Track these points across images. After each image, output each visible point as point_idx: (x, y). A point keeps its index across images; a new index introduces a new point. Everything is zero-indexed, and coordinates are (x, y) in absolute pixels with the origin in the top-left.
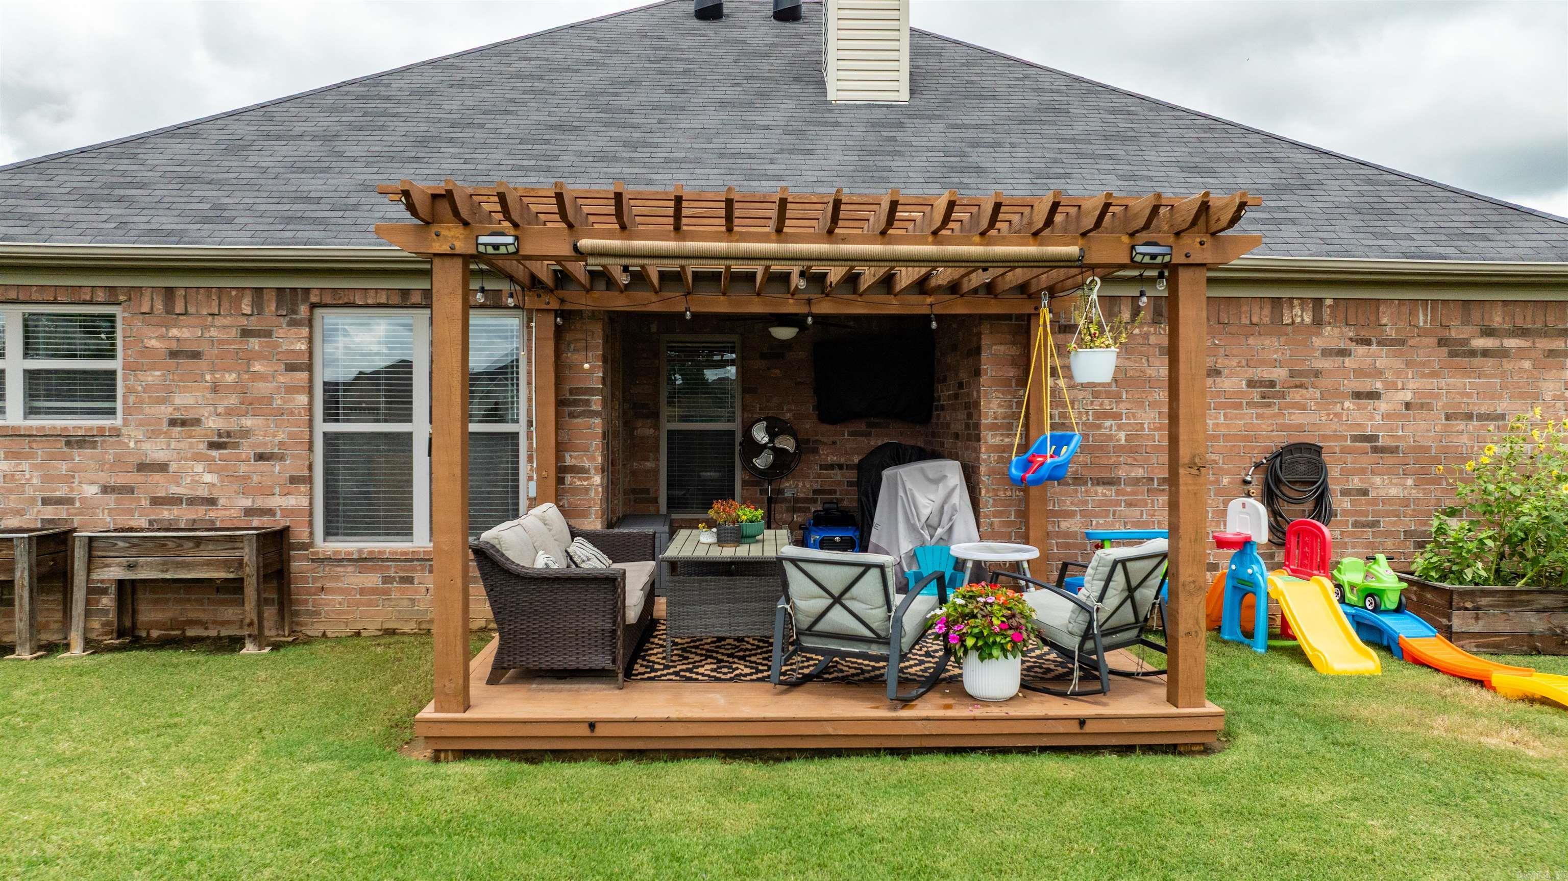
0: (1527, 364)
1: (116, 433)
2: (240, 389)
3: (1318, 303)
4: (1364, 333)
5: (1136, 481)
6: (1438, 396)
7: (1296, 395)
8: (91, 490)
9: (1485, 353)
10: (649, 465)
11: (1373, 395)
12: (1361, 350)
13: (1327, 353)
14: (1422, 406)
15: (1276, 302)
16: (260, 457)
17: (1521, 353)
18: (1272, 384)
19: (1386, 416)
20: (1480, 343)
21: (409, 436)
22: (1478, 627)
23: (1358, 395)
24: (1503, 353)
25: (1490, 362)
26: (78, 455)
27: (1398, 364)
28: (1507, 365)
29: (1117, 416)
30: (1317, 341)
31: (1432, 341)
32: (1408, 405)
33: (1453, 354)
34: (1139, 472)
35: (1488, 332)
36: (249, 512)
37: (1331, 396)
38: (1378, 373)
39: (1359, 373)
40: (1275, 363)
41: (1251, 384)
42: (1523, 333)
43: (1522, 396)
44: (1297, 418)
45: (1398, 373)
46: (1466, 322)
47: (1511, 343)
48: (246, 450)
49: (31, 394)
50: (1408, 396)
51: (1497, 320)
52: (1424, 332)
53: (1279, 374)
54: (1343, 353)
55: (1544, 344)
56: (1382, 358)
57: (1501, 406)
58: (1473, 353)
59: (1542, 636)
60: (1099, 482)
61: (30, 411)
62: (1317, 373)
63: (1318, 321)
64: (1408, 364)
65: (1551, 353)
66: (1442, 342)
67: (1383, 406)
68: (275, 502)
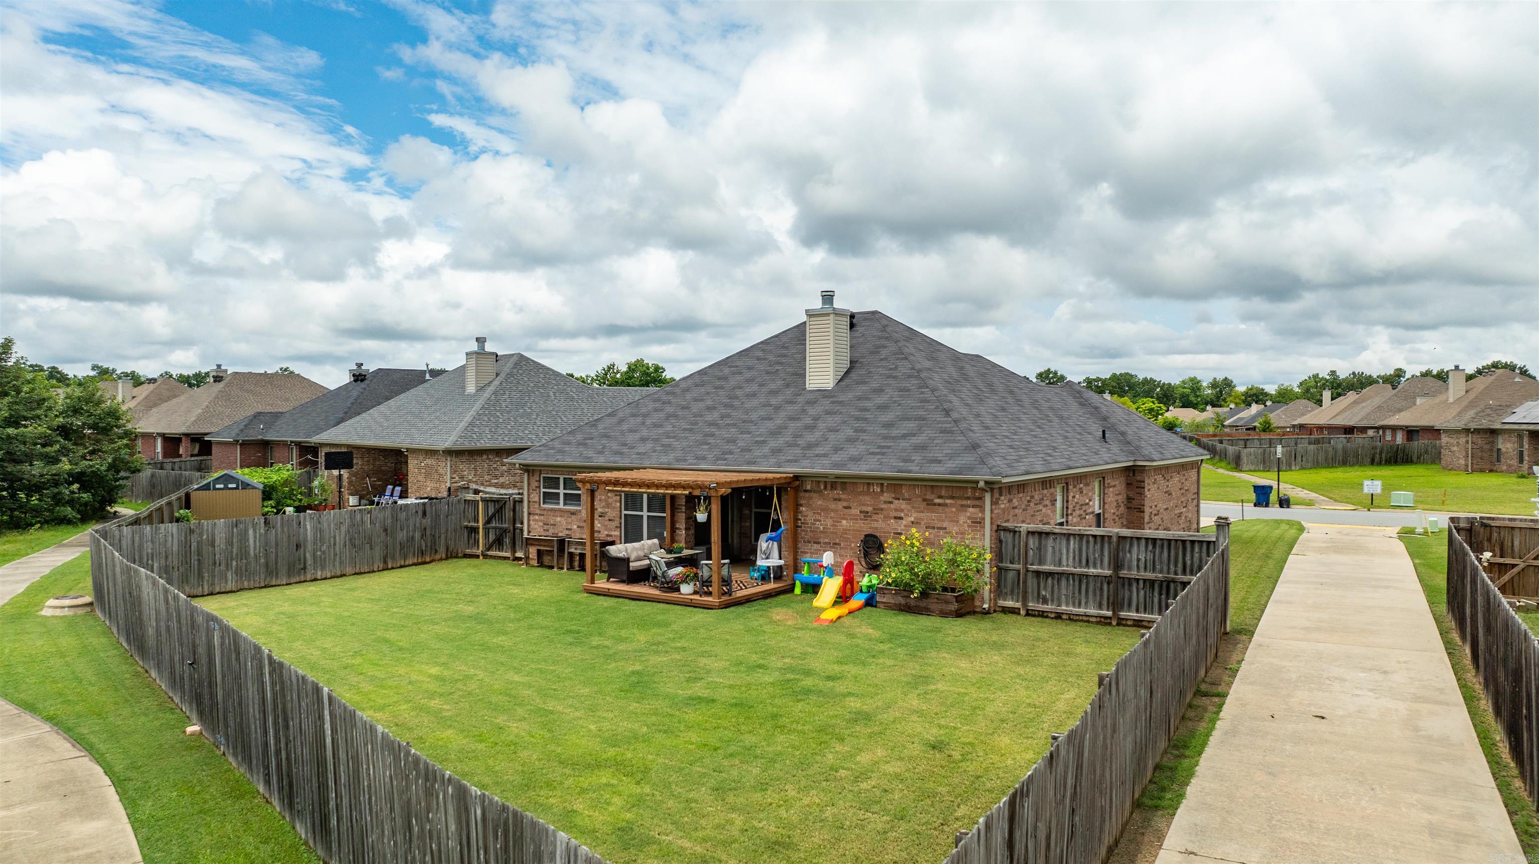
0: (954, 509)
1: (580, 511)
2: (606, 501)
3: (882, 485)
4: (898, 496)
5: (826, 543)
6: (923, 520)
7: (875, 517)
8: (575, 527)
9: (939, 505)
10: (748, 524)
11: (901, 518)
12: (896, 502)
13: (885, 502)
14: (917, 523)
15: (869, 484)
16: (610, 520)
17: (952, 505)
18: (867, 512)
19: (905, 526)
20: (937, 501)
21: (642, 516)
22: (884, 600)
23: (895, 518)
24: (945, 505)
25: (941, 508)
26: (573, 517)
27: (909, 507)
28: (947, 510)
29: (820, 521)
30: (882, 498)
31: (920, 499)
32: (912, 522)
33: (928, 504)
34: (827, 540)
35: (940, 497)
36: (607, 535)
37: (887, 518)
38: (902, 511)
39: (896, 510)
40: (868, 505)
41: (861, 512)
42: (952, 498)
43: (952, 521)
44: (875, 525)
45: (909, 511)
46: (932, 493)
47: (948, 501)
48: (607, 518)
49: (565, 500)
50: (912, 519)
51: (943, 493)
52: (918, 496)
53: (870, 509)
54: (891, 503)
55: (960, 502)
56: (903, 505)
57: (945, 525)
58: (935, 504)
59: (904, 606)
60: (815, 543)
61: (565, 504)
62: (882, 510)
63: (882, 491)
64: (913, 507)
65: (962, 506)
66: (924, 500)
67: (904, 522)
68: (613, 533)
